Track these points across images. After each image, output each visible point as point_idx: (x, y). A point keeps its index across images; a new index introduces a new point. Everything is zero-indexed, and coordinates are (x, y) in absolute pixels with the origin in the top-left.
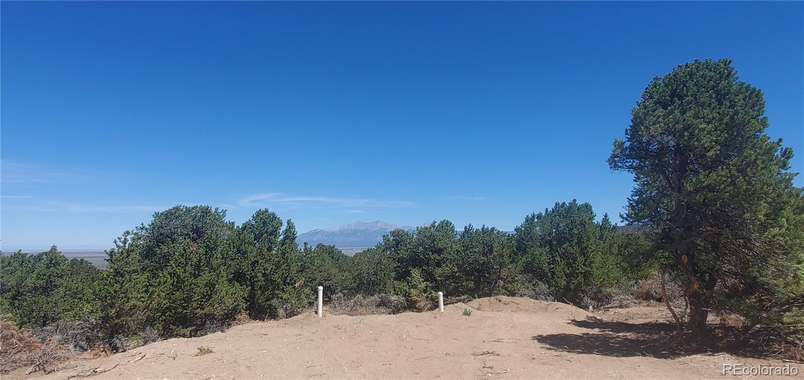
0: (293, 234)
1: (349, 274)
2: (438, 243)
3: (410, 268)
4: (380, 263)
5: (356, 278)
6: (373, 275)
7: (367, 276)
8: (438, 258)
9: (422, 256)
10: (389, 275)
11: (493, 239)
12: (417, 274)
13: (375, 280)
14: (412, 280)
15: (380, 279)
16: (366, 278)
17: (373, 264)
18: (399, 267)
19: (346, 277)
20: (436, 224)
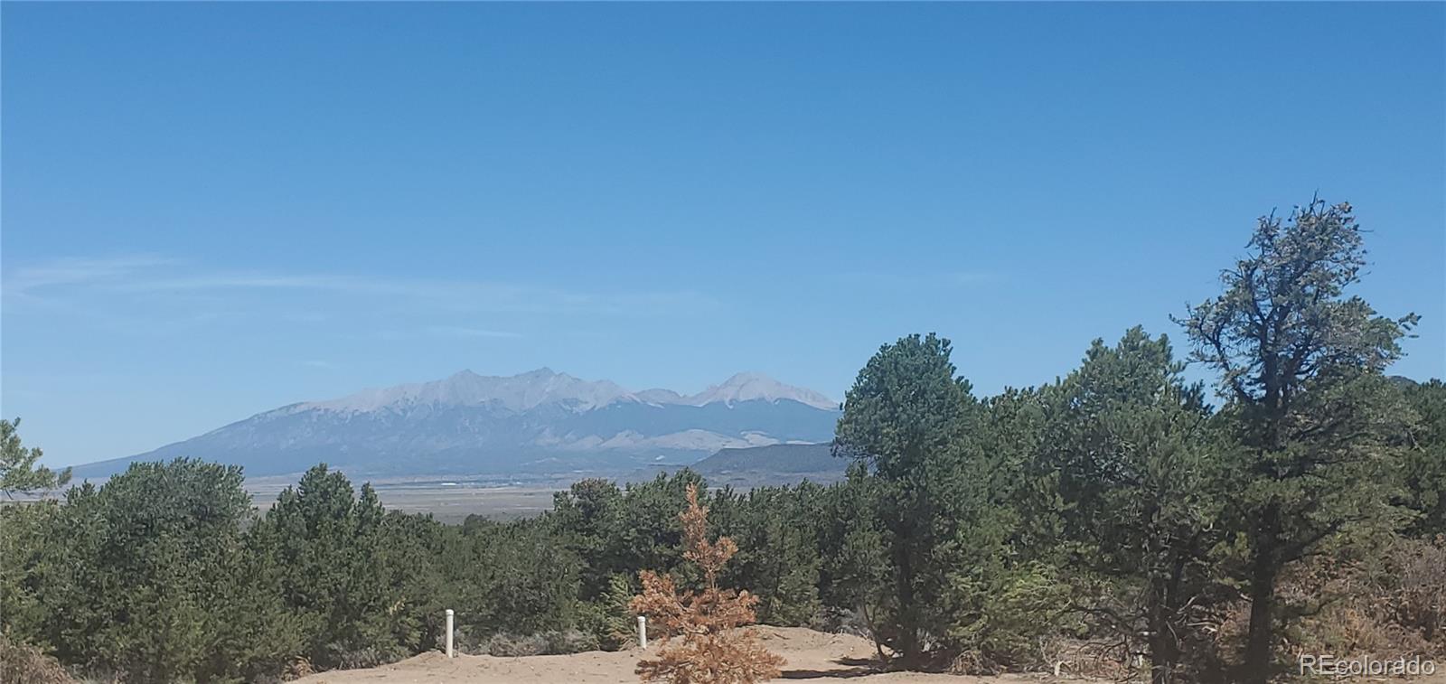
0: (378, 513)
1: (476, 587)
2: (667, 521)
3: (611, 574)
4: (546, 560)
5: (490, 597)
6: (532, 588)
7: (517, 591)
8: (667, 552)
9: (634, 549)
10: (567, 588)
11: (768, 517)
12: (622, 587)
13: (535, 601)
14: (611, 599)
15: (548, 598)
16: (516, 595)
17: (532, 562)
18: (586, 570)
19: (467, 594)
20: (668, 480)
